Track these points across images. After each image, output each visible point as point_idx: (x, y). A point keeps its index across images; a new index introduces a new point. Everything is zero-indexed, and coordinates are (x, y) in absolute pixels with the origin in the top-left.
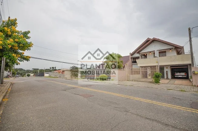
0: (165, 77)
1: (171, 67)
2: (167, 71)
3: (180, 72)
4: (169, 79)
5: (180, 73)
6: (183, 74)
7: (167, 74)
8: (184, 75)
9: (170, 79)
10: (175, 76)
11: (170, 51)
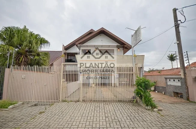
11: (119, 50)
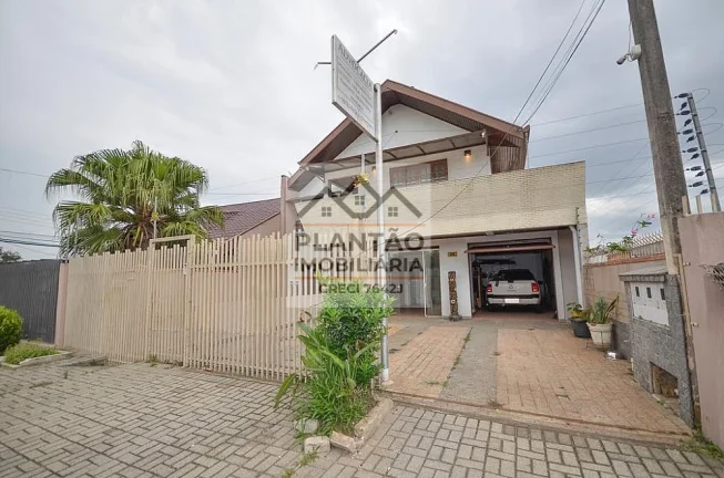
0: (446, 310)
1: (471, 246)
2: (452, 275)
4: (461, 318)
5: (511, 281)
6: (524, 287)
7: (452, 286)
8: (530, 293)
9: (468, 319)
10: (491, 301)
11: (468, 156)
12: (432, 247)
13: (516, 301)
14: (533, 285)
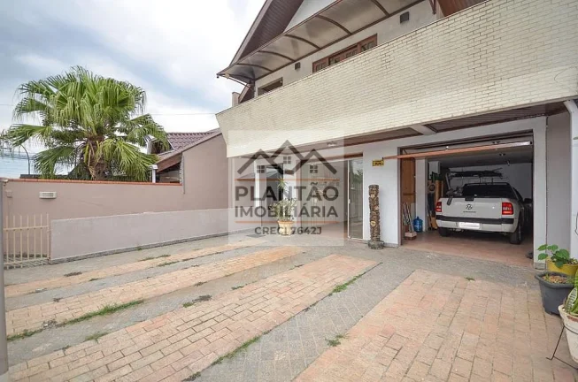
2: (374, 189)
3: (469, 193)
4: (383, 246)
6: (491, 207)
7: (374, 203)
8: (499, 216)
10: (441, 223)
12: (346, 157)
13: (476, 226)
14: (504, 205)
